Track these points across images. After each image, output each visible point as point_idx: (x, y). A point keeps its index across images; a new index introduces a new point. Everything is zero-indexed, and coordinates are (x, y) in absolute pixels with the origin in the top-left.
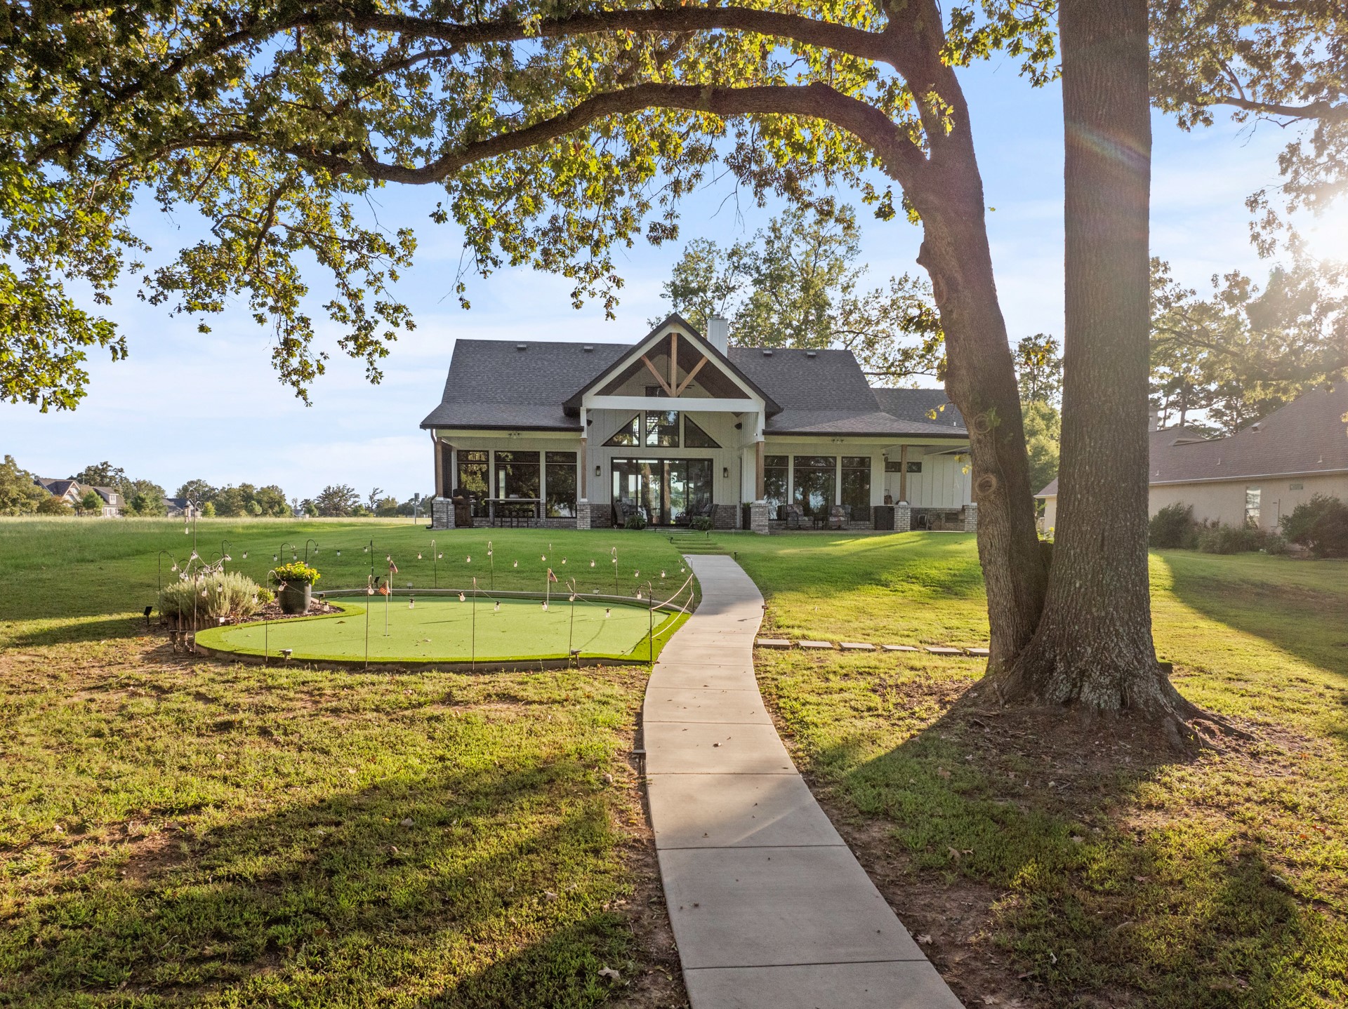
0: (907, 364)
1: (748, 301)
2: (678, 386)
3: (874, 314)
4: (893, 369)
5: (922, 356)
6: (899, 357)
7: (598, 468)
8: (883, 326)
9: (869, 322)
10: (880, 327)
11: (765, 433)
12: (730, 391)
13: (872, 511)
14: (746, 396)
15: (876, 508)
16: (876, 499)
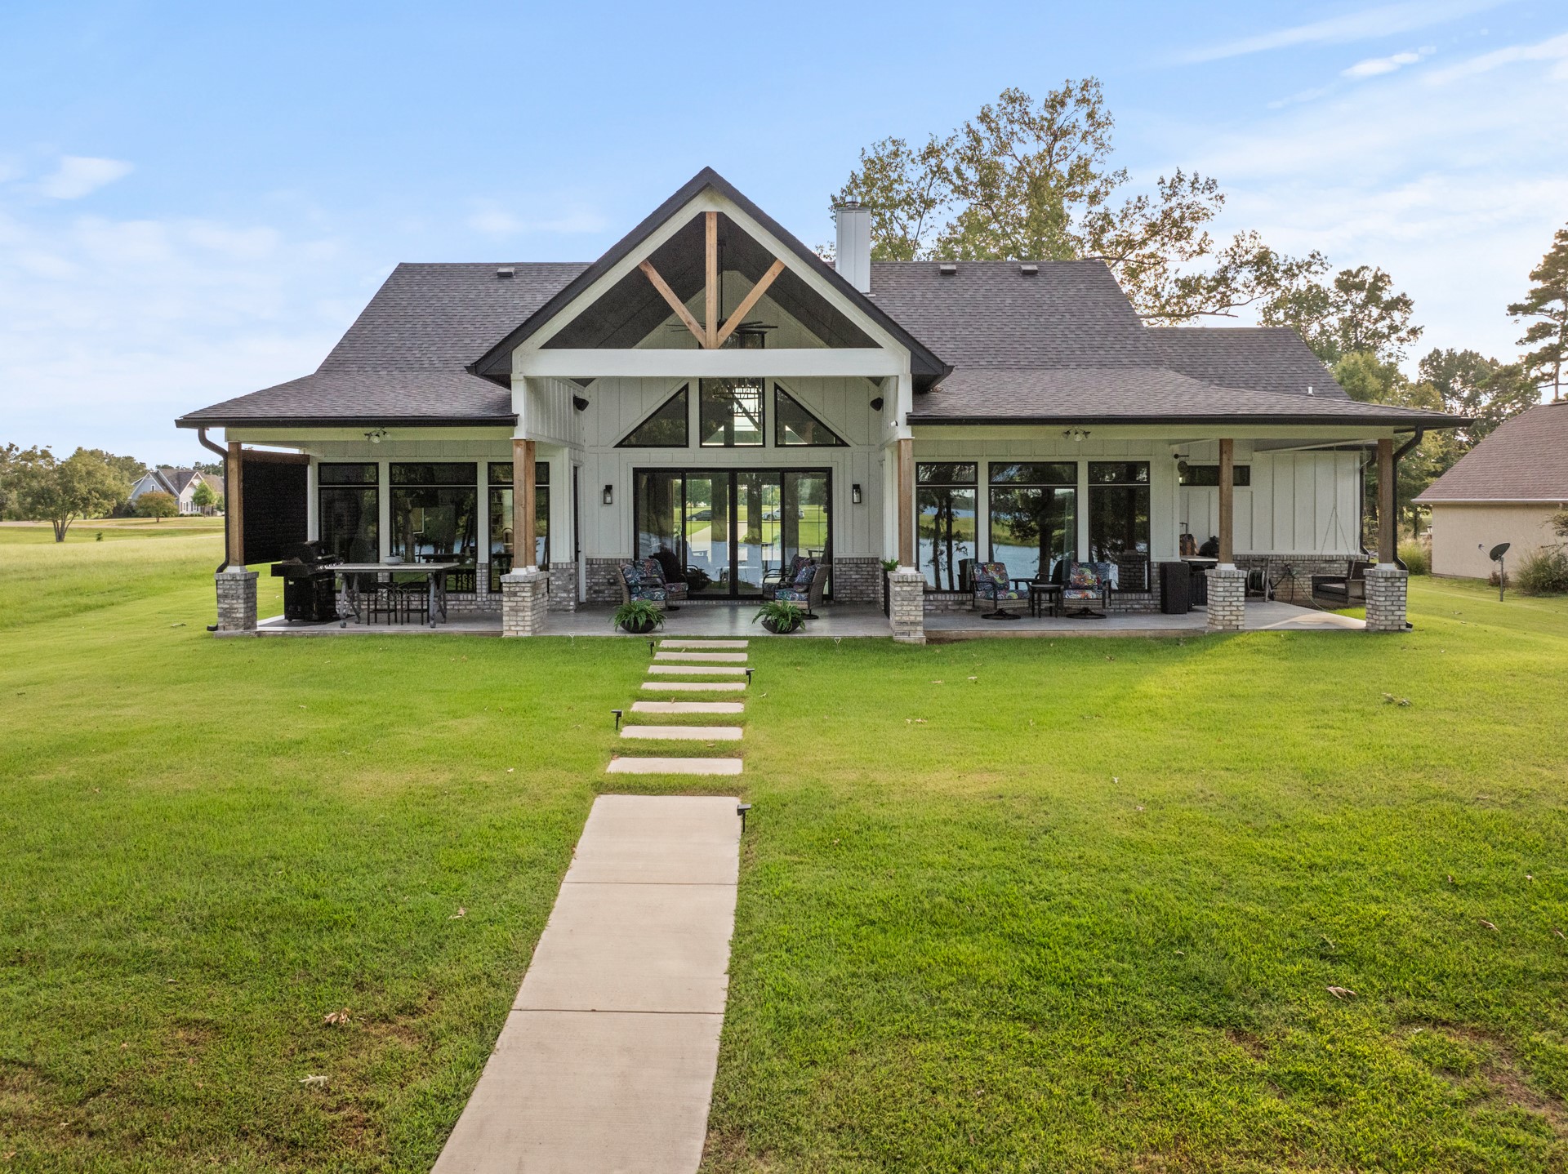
0: (1189, 301)
1: (955, 222)
2: (720, 324)
3: (1138, 232)
4: (1168, 309)
5: (1210, 289)
6: (1177, 291)
7: (608, 489)
8: (1152, 247)
9: (1130, 244)
10: (1146, 251)
11: (912, 421)
12: (843, 335)
13: (1155, 572)
14: (875, 345)
15: (1164, 567)
16: (1163, 548)
